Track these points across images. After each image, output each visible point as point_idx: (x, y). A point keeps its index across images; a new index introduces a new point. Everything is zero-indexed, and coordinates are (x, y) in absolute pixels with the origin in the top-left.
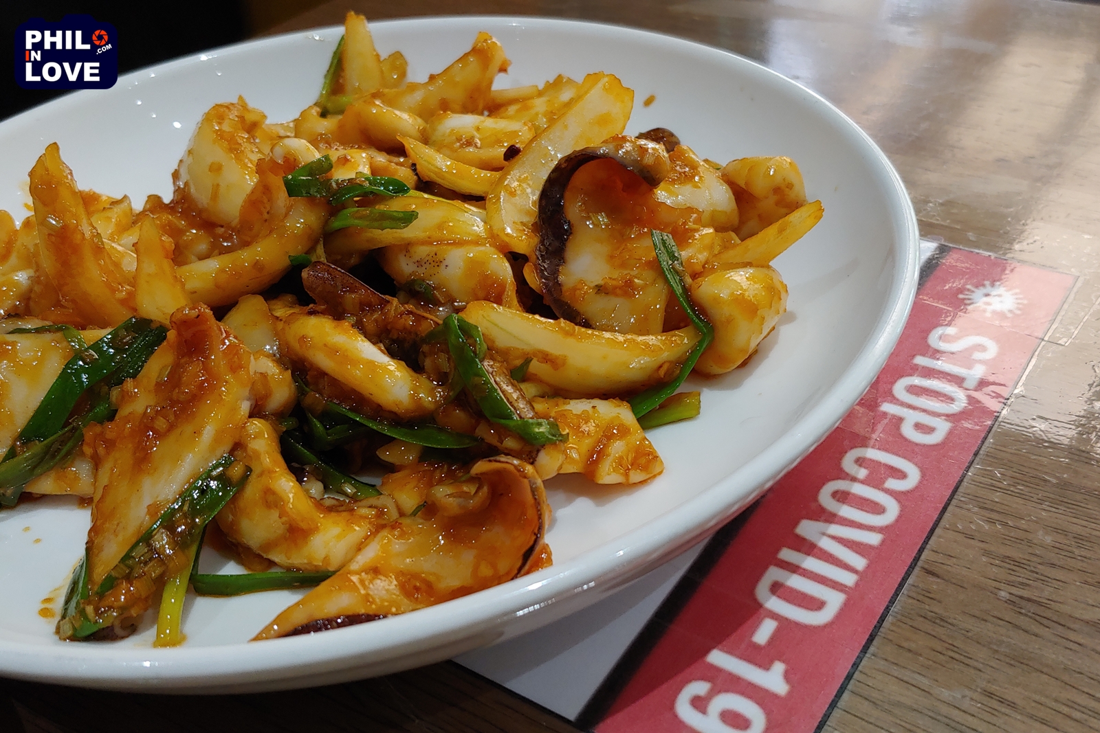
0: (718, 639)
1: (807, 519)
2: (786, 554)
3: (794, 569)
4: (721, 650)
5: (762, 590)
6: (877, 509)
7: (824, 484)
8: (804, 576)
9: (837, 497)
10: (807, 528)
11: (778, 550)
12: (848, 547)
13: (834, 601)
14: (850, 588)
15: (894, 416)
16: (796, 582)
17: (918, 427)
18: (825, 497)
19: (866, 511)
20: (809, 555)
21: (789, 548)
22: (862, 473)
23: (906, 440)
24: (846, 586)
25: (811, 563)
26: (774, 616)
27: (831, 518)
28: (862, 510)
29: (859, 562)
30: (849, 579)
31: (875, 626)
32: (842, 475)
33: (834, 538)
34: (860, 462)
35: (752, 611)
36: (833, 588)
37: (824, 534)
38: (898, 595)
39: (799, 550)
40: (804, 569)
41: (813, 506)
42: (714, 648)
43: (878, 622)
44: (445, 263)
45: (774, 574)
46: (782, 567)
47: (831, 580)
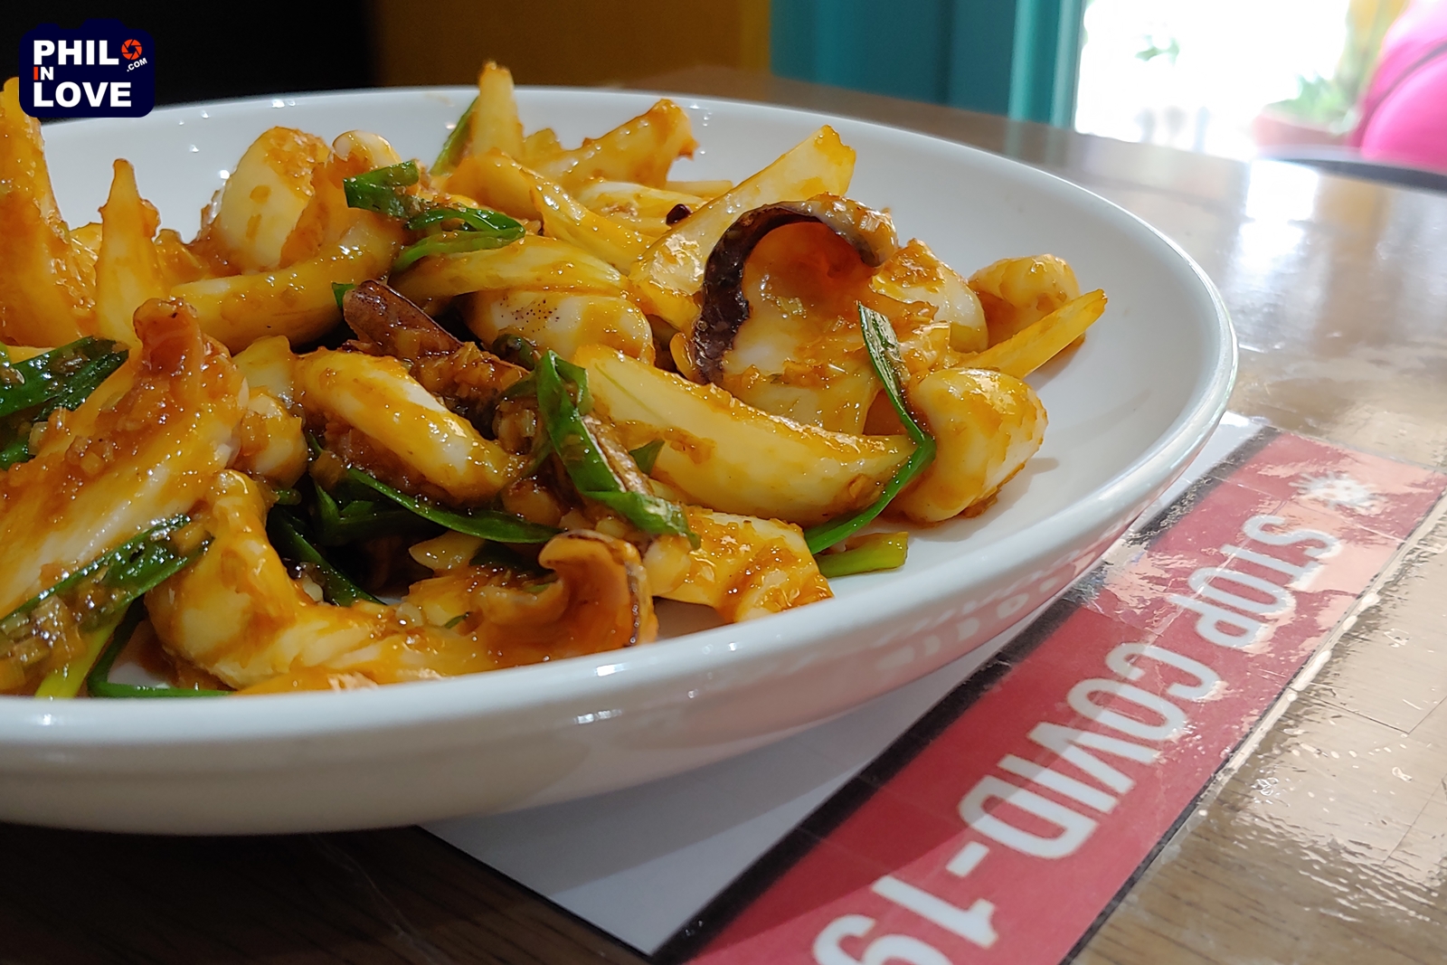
0: (894, 862)
1: (1049, 722)
2: (1011, 763)
3: (1023, 783)
4: (897, 878)
5: (970, 807)
6: (1155, 719)
7: (1077, 682)
8: (1036, 793)
9: (1096, 700)
10: (1045, 734)
11: (1001, 756)
12: (1106, 762)
13: (1078, 830)
14: (1105, 814)
15: (1187, 611)
16: (1022, 799)
17: (1222, 626)
18: (1078, 697)
19: (1138, 720)
20: (1046, 767)
21: (1017, 756)
22: (1136, 673)
23: (1201, 638)
24: (1098, 811)
25: (1047, 777)
26: (984, 840)
27: (1086, 724)
28: (1131, 718)
29: (1122, 783)
30: (1104, 803)
31: (1139, 867)
32: (1106, 673)
33: (1085, 748)
34: (1134, 660)
35: (953, 830)
36: (1079, 811)
37: (1072, 743)
38: (1177, 830)
39: (1032, 760)
40: (1037, 784)
41: (1060, 706)
42: (886, 874)
43: (1144, 862)
44: (556, 314)
45: (989, 786)
46: (1004, 779)
47: (1076, 801)
